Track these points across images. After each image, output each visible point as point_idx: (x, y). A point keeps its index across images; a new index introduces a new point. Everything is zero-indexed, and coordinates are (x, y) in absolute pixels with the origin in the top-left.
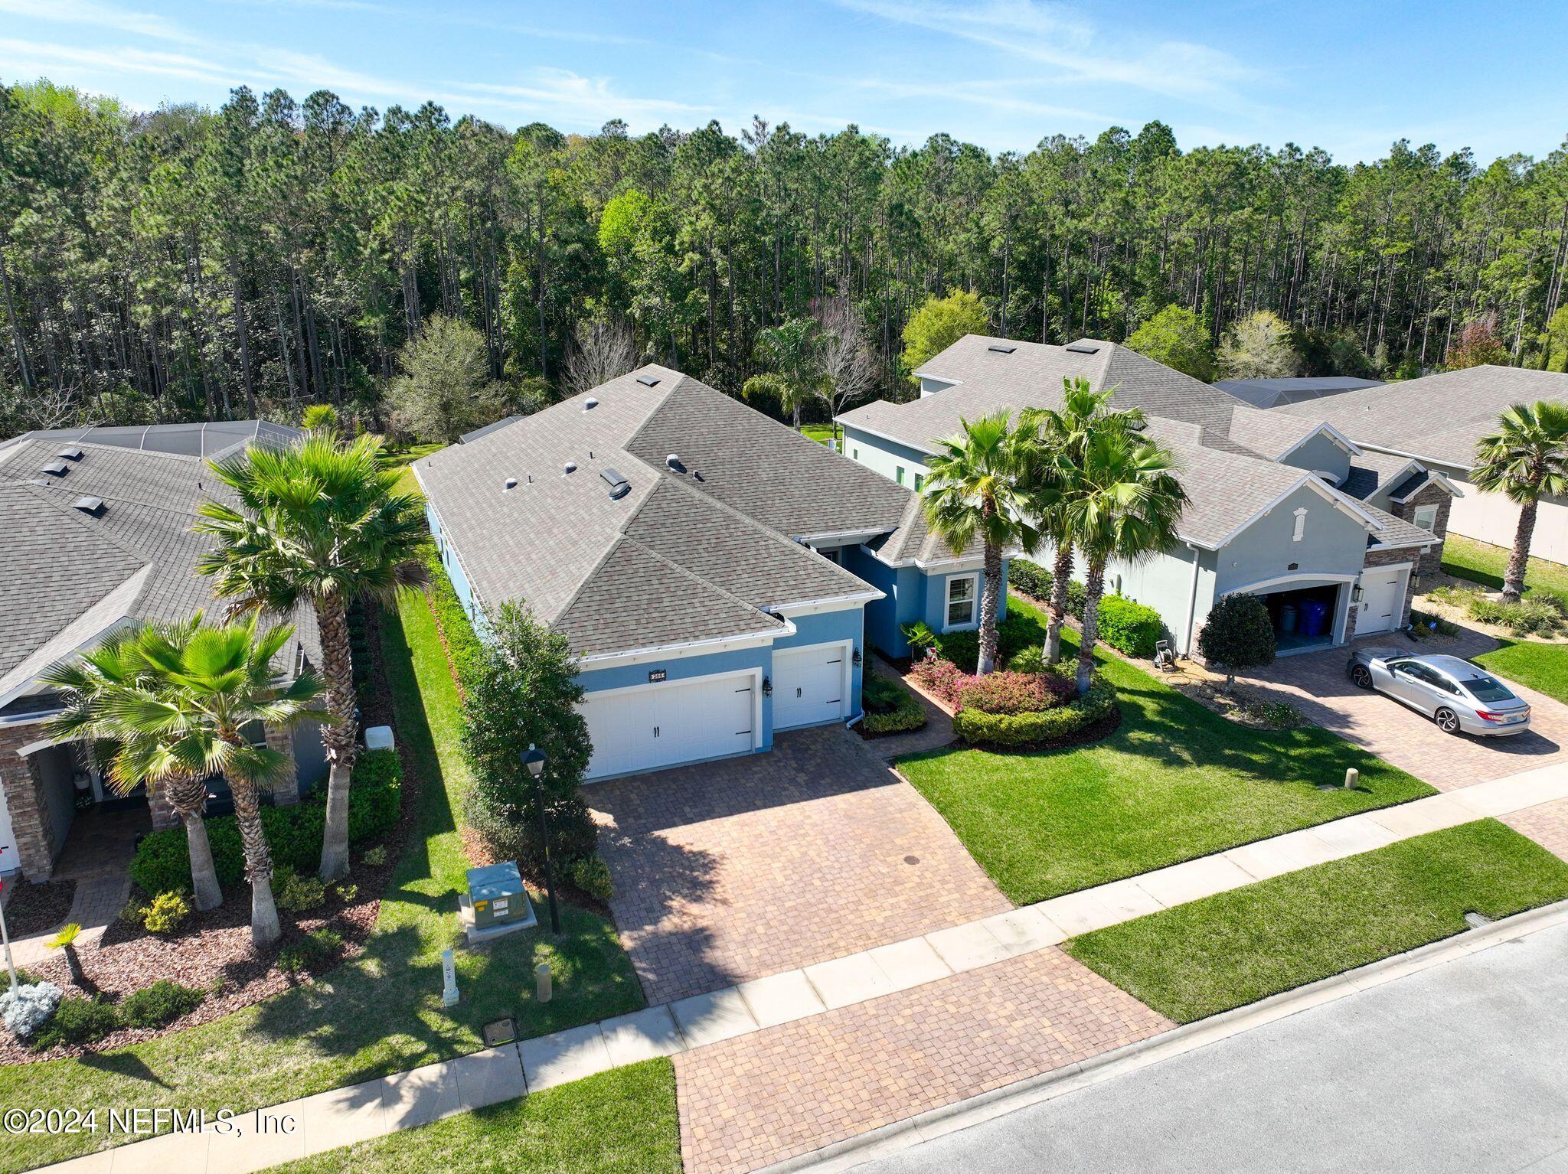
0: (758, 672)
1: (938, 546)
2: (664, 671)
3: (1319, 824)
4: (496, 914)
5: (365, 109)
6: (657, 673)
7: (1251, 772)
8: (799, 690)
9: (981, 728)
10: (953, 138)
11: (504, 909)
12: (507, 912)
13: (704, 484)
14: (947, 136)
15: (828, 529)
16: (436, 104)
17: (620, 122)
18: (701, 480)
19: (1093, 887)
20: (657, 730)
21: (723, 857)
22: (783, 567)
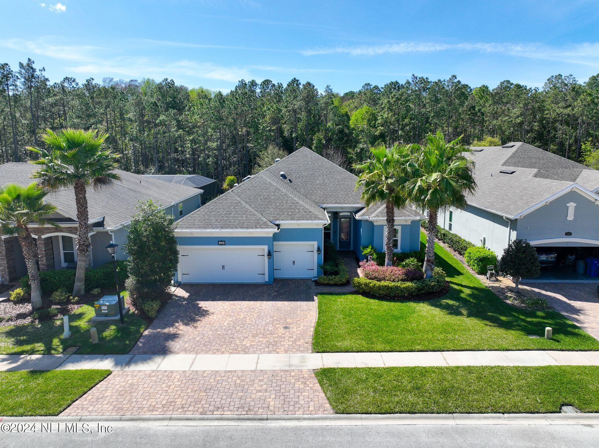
0: (266, 248)
1: (381, 212)
2: (225, 241)
3: (512, 350)
4: (103, 311)
5: (278, 83)
6: (222, 241)
7: (494, 323)
8: (294, 262)
9: (362, 285)
10: (511, 82)
11: (106, 310)
12: (107, 311)
13: (291, 183)
14: (509, 81)
15: (336, 203)
16: (297, 79)
17: (369, 84)
18: (291, 182)
19: (358, 352)
20: (223, 267)
21: (213, 313)
22: (290, 208)
